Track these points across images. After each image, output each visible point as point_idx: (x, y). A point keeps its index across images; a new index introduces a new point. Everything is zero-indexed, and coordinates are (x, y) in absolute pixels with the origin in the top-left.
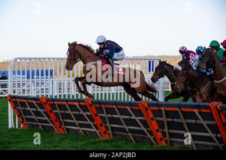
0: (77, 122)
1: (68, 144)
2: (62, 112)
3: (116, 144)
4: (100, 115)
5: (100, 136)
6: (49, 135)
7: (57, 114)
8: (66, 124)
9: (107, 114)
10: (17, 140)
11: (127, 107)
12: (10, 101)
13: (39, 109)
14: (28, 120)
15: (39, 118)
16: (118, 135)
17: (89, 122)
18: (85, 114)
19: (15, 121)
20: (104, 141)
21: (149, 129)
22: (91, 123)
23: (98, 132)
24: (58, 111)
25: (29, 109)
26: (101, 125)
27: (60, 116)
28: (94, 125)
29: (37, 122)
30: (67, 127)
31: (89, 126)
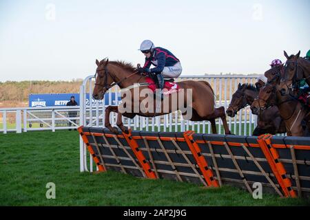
0: (173, 165)
1: (161, 195)
2: (153, 150)
3: (226, 195)
4: (204, 154)
5: (205, 184)
6: (135, 181)
7: (145, 153)
8: (158, 166)
9: (215, 153)
10: (91, 188)
11: (242, 144)
12: (82, 134)
13: (121, 146)
14: (106, 160)
15: (122, 158)
16: (229, 182)
17: (190, 164)
18: (183, 153)
19: (88, 162)
20: (210, 191)
21: (272, 175)
22: (193, 166)
23: (201, 177)
24: (147, 149)
25: (107, 145)
26: (206, 168)
27: (150, 156)
28: (196, 168)
29: (118, 164)
30: (160, 171)
31: (189, 170)
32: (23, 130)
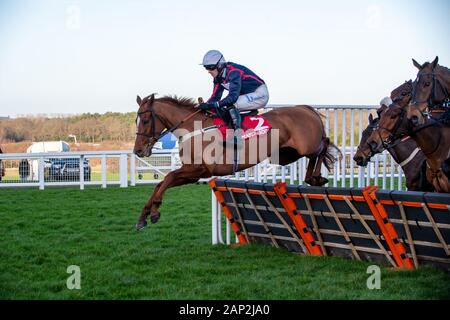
0: (347, 235)
1: (329, 279)
2: (318, 213)
3: (424, 280)
4: (392, 220)
5: (393, 263)
6: (292, 259)
7: (306, 218)
8: (325, 237)
9: (408, 219)
10: (228, 267)
11: (448, 207)
12: (215, 190)
13: (271, 208)
14: (249, 228)
15: (272, 225)
16: (429, 261)
17: (371, 235)
18: (362, 218)
19: (224, 230)
20: (401, 274)
22: (376, 238)
23: (388, 255)
24: (309, 212)
25: (251, 206)
26: (396, 241)
27: (314, 222)
28: (381, 241)
29: (267, 233)
30: (327, 244)
31: (371, 243)
32: (129, 182)
